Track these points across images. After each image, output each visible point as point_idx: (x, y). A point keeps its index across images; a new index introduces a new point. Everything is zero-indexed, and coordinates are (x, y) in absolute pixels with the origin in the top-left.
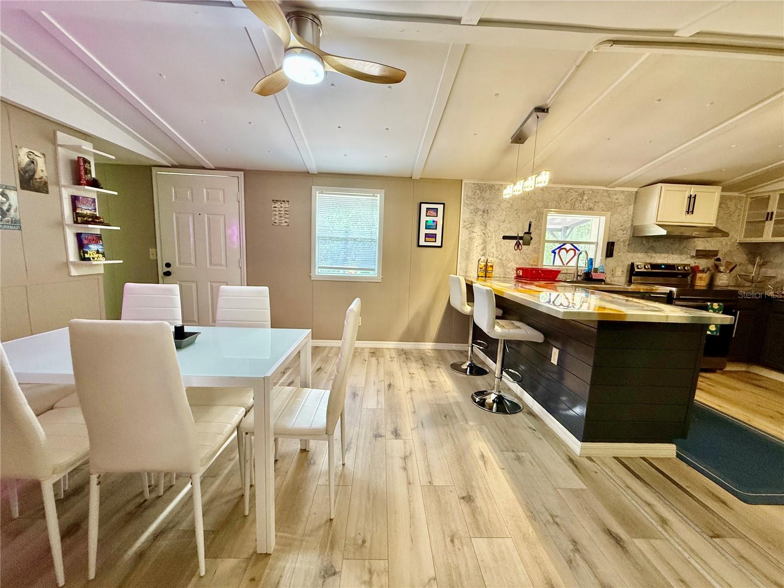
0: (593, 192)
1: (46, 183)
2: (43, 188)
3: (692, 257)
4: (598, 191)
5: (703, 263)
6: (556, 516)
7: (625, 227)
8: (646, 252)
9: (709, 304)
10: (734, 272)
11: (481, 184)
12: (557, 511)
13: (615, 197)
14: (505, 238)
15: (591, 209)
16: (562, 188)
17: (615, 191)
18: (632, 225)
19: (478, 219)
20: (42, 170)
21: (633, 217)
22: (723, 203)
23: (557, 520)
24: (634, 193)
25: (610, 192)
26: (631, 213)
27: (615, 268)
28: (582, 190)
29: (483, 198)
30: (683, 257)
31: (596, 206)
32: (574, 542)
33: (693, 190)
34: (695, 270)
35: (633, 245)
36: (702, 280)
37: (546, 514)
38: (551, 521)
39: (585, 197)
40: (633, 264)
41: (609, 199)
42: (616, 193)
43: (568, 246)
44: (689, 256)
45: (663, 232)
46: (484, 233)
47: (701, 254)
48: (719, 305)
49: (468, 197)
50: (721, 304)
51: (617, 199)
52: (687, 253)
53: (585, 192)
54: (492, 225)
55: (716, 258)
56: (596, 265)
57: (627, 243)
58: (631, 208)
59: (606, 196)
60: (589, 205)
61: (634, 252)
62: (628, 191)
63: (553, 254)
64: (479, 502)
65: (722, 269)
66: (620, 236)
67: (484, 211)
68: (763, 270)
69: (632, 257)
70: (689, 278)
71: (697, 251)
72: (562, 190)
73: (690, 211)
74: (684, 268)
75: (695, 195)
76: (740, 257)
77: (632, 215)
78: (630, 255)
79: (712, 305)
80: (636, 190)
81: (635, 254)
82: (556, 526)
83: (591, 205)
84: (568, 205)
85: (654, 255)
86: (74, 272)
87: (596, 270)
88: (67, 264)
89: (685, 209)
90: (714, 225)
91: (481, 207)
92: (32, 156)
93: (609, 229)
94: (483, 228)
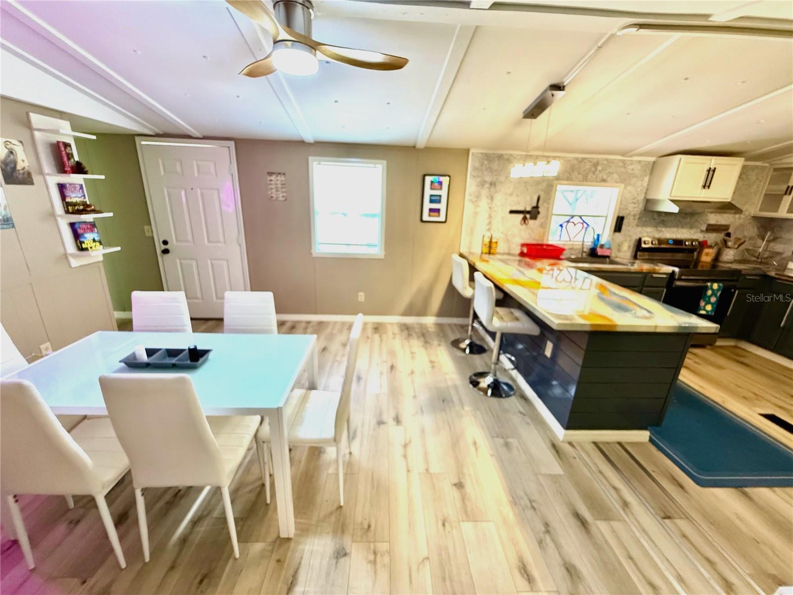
0: (608, 162)
1: (29, 174)
2: (26, 179)
3: (702, 231)
4: (612, 161)
5: (712, 238)
6: (534, 501)
7: (638, 201)
8: (656, 227)
9: (709, 284)
10: (742, 247)
11: (489, 154)
12: (536, 496)
13: (631, 167)
14: (512, 212)
15: (604, 180)
16: (576, 159)
17: (631, 161)
18: (645, 197)
19: (485, 192)
20: (23, 161)
21: (647, 190)
22: (744, 172)
23: (534, 504)
24: (652, 163)
25: (627, 161)
26: (645, 184)
27: (622, 243)
28: (596, 160)
29: (490, 170)
30: (692, 231)
31: (610, 177)
32: (547, 525)
33: (713, 161)
34: (703, 245)
35: (644, 219)
36: (708, 256)
37: (526, 498)
38: (529, 505)
39: (599, 168)
40: (640, 240)
41: (623, 170)
42: (632, 163)
43: (576, 220)
44: (699, 230)
45: (675, 209)
46: (490, 208)
47: (711, 228)
48: (719, 286)
49: (475, 169)
50: (721, 285)
51: (633, 170)
52: (697, 227)
53: (600, 162)
54: (499, 198)
55: (726, 232)
56: (603, 241)
57: (637, 217)
58: (647, 179)
59: (621, 167)
60: (602, 177)
61: (643, 226)
62: (645, 161)
63: (560, 228)
64: (469, 488)
65: (730, 244)
66: (630, 209)
67: (491, 184)
68: (772, 244)
69: (641, 232)
70: (695, 254)
71: (709, 225)
72: (575, 161)
73: (707, 185)
74: (692, 243)
75: (715, 169)
76: (752, 231)
77: (646, 186)
78: (639, 229)
79: (712, 286)
80: (653, 159)
81: (644, 228)
82: (533, 510)
83: (605, 177)
84: (580, 176)
85: (663, 229)
86: (74, 263)
87: (602, 246)
88: (65, 256)
89: (702, 182)
90: (729, 200)
91: (488, 179)
92: (10, 146)
93: (622, 202)
94: (489, 201)
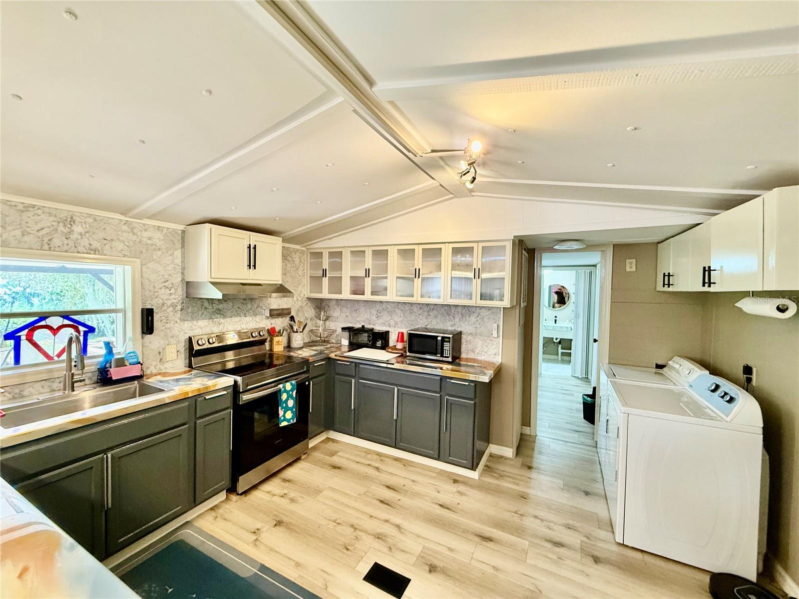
0: (95, 220)
4: (107, 220)
8: (211, 318)
15: (95, 251)
22: (286, 256)
24: (180, 232)
25: (136, 225)
26: (178, 261)
28: (66, 213)
30: (258, 318)
31: (107, 247)
34: (272, 332)
35: (190, 310)
36: (279, 344)
40: (190, 339)
42: (146, 228)
43: (55, 321)
44: (264, 317)
45: (218, 295)
47: (275, 314)
51: (150, 239)
52: (261, 314)
53: (76, 219)
57: (179, 307)
59: (126, 232)
60: (90, 245)
61: (192, 319)
63: (12, 342)
65: (295, 328)
66: (165, 297)
68: (327, 323)
69: (191, 327)
71: (271, 310)
72: (7, 206)
73: (252, 264)
74: (259, 333)
75: (255, 245)
76: (310, 312)
77: (180, 264)
78: (187, 325)
79: (284, 387)
80: (182, 227)
81: (195, 322)
85: (222, 320)
87: (121, 363)
89: (246, 263)
90: (280, 283)
93: (141, 285)
